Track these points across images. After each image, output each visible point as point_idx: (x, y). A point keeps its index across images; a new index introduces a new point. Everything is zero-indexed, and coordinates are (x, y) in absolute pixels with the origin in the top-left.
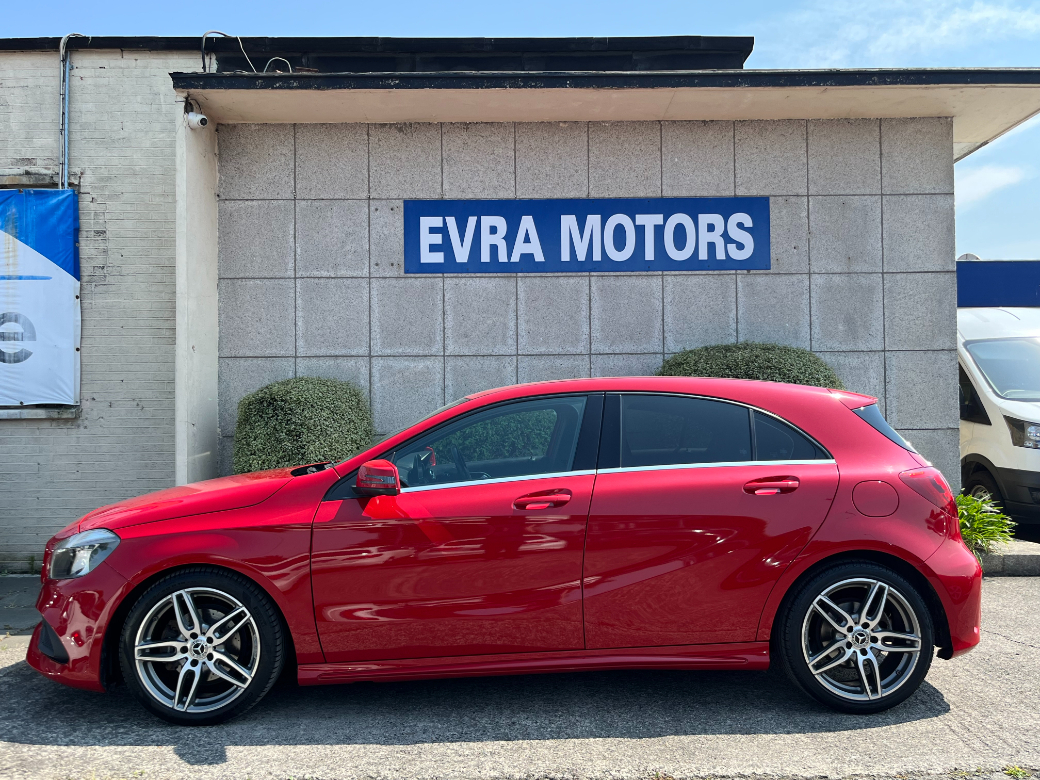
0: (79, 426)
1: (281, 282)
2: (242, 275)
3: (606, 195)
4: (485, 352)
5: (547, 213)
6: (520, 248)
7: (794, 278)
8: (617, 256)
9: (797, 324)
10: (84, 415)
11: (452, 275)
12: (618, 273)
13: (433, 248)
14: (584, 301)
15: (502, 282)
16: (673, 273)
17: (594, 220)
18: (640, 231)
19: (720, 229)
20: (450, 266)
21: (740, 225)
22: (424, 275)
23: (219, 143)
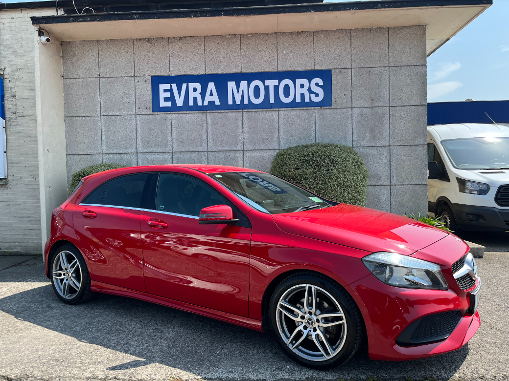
0: (7, 188)
1: (94, 118)
2: (76, 115)
3: (249, 71)
4: (192, 150)
5: (221, 81)
6: (208, 98)
7: (344, 110)
8: (256, 101)
9: (346, 133)
10: (9, 183)
11: (175, 112)
12: (256, 110)
13: (166, 99)
14: (240, 124)
15: (200, 115)
16: (284, 109)
17: (244, 84)
18: (267, 88)
19: (306, 86)
20: (174, 108)
21: (317, 84)
22: (162, 113)
23: (62, 51)
